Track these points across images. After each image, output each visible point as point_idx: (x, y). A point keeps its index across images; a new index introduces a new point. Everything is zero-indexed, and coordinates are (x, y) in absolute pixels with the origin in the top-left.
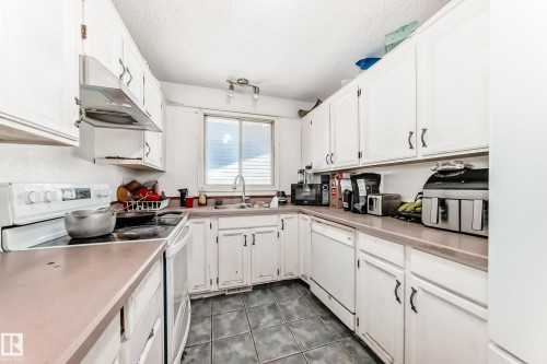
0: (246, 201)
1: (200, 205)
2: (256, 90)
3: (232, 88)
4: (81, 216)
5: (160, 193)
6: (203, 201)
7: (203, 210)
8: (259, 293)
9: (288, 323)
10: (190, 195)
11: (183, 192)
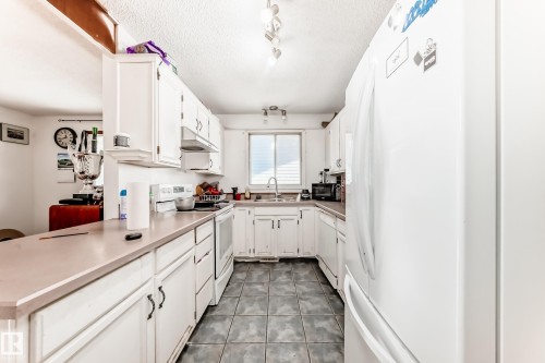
0: (279, 197)
1: (246, 199)
2: (284, 113)
3: (266, 114)
4: (181, 200)
5: (219, 189)
6: (248, 196)
7: (248, 202)
8: (283, 264)
9: (296, 281)
10: (239, 192)
11: (235, 190)
